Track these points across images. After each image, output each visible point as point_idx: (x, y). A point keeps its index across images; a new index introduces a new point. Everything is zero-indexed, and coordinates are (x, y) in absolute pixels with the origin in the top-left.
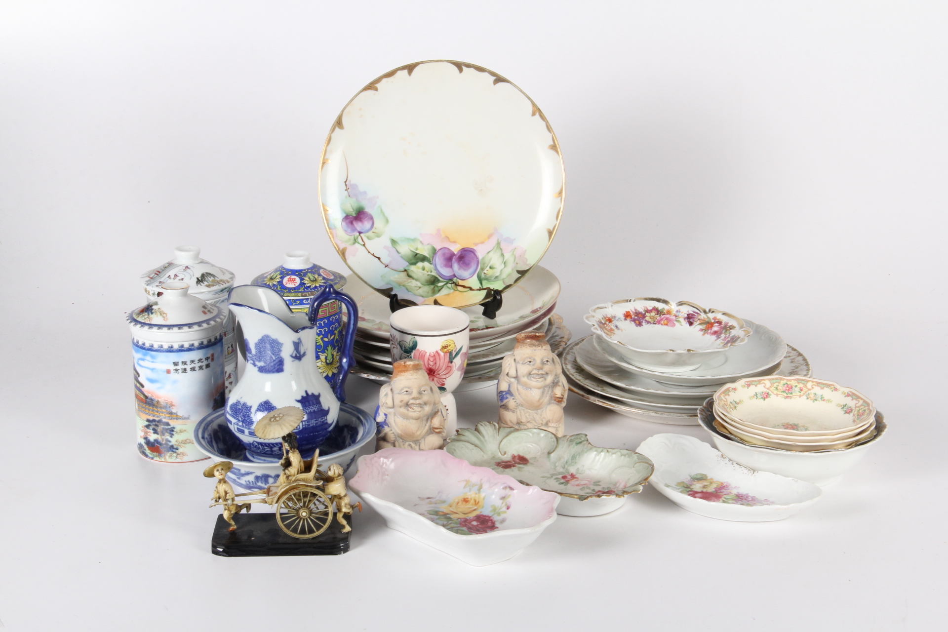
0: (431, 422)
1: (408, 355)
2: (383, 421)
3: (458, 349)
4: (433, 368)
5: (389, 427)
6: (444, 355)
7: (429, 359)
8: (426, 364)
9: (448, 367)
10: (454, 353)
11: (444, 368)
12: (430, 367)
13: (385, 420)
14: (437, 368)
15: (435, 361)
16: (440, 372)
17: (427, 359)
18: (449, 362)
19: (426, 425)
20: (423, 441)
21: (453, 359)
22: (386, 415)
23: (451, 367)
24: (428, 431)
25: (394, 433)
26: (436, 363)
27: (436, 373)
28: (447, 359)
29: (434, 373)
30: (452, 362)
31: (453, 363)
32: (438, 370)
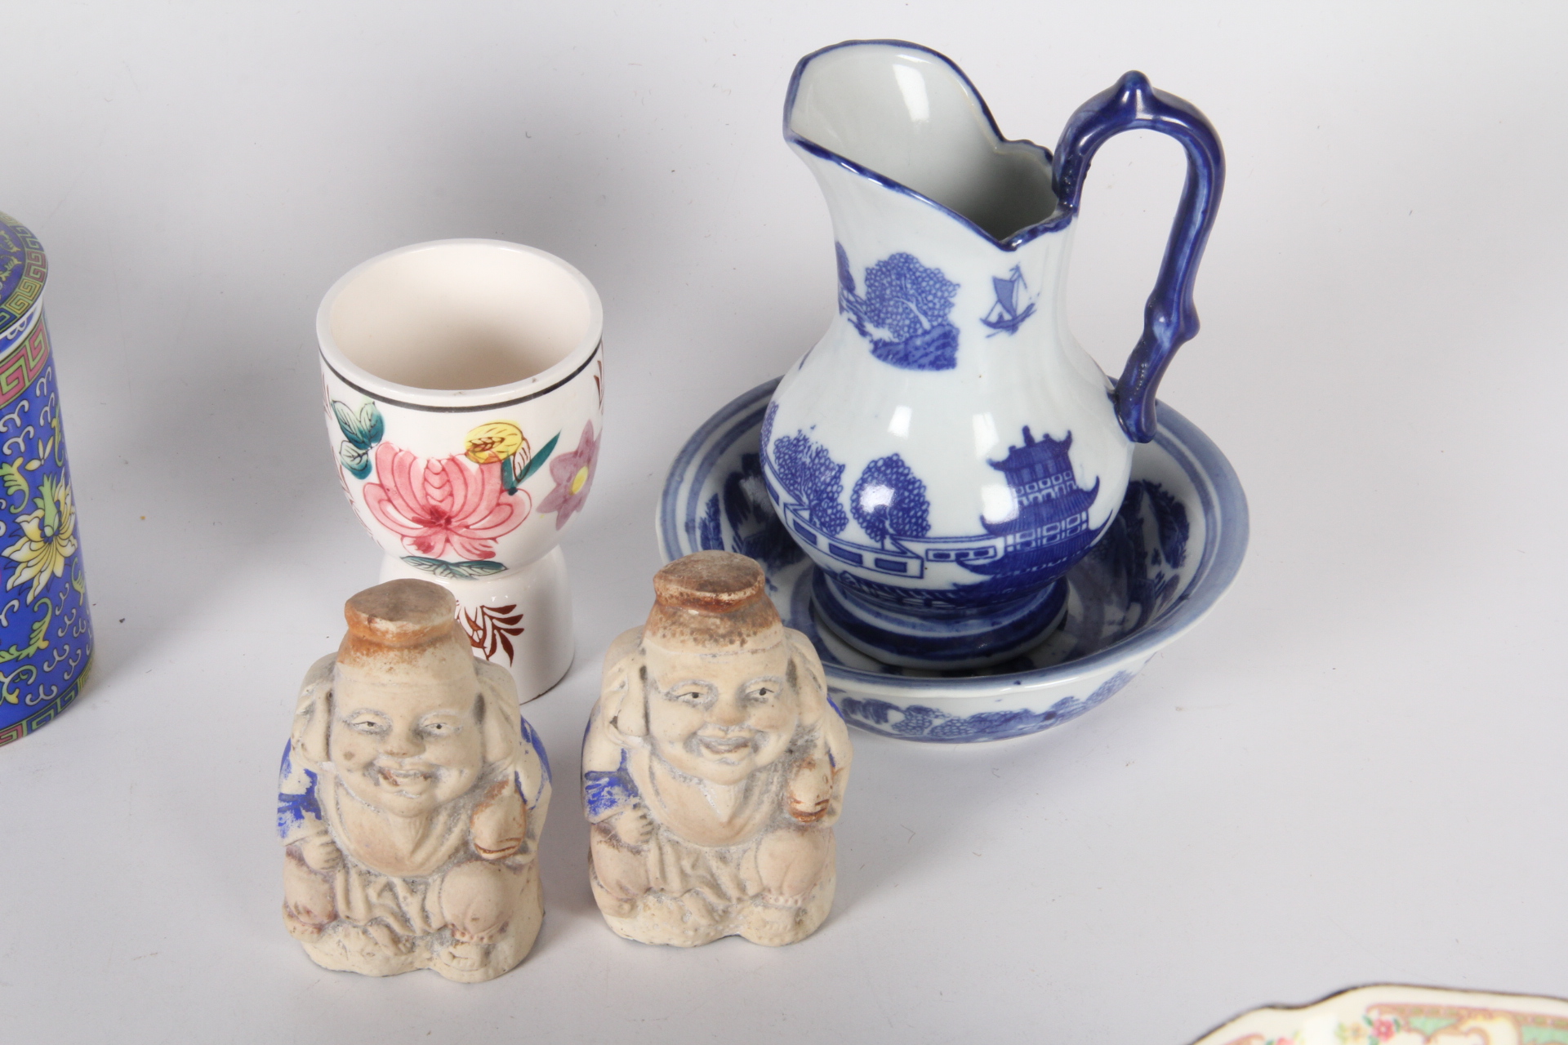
0: (471, 819)
1: (361, 452)
2: (302, 791)
3: (536, 448)
4: (445, 506)
5: (318, 817)
6: (482, 471)
7: (425, 480)
8: (419, 494)
9: (498, 505)
10: (520, 463)
11: (483, 509)
12: (433, 502)
13: (310, 791)
14: (456, 508)
15: (447, 488)
16: (469, 521)
17: (421, 479)
18: (502, 491)
19: (449, 830)
20: (438, 882)
21: (519, 480)
22: (311, 775)
23: (510, 505)
24: (457, 850)
25: (333, 842)
26: (451, 495)
27: (454, 523)
28: (494, 482)
29: (448, 521)
30: (512, 491)
31: (519, 494)
32: (461, 516)
